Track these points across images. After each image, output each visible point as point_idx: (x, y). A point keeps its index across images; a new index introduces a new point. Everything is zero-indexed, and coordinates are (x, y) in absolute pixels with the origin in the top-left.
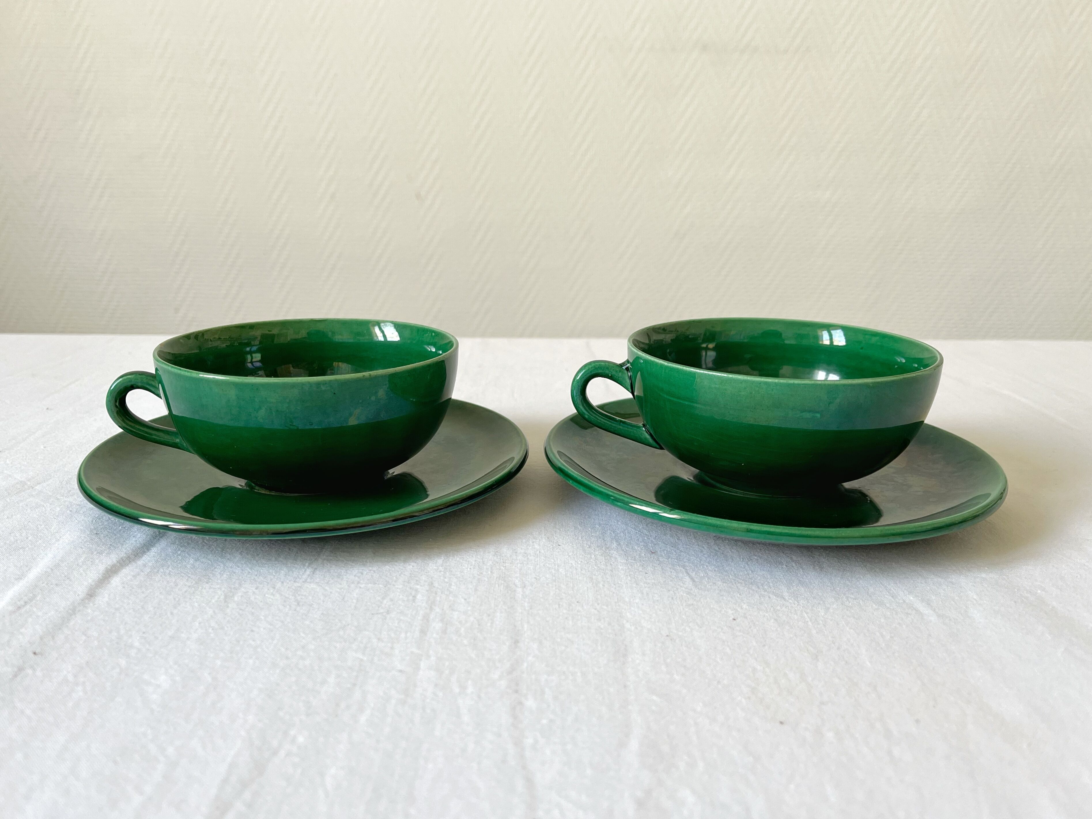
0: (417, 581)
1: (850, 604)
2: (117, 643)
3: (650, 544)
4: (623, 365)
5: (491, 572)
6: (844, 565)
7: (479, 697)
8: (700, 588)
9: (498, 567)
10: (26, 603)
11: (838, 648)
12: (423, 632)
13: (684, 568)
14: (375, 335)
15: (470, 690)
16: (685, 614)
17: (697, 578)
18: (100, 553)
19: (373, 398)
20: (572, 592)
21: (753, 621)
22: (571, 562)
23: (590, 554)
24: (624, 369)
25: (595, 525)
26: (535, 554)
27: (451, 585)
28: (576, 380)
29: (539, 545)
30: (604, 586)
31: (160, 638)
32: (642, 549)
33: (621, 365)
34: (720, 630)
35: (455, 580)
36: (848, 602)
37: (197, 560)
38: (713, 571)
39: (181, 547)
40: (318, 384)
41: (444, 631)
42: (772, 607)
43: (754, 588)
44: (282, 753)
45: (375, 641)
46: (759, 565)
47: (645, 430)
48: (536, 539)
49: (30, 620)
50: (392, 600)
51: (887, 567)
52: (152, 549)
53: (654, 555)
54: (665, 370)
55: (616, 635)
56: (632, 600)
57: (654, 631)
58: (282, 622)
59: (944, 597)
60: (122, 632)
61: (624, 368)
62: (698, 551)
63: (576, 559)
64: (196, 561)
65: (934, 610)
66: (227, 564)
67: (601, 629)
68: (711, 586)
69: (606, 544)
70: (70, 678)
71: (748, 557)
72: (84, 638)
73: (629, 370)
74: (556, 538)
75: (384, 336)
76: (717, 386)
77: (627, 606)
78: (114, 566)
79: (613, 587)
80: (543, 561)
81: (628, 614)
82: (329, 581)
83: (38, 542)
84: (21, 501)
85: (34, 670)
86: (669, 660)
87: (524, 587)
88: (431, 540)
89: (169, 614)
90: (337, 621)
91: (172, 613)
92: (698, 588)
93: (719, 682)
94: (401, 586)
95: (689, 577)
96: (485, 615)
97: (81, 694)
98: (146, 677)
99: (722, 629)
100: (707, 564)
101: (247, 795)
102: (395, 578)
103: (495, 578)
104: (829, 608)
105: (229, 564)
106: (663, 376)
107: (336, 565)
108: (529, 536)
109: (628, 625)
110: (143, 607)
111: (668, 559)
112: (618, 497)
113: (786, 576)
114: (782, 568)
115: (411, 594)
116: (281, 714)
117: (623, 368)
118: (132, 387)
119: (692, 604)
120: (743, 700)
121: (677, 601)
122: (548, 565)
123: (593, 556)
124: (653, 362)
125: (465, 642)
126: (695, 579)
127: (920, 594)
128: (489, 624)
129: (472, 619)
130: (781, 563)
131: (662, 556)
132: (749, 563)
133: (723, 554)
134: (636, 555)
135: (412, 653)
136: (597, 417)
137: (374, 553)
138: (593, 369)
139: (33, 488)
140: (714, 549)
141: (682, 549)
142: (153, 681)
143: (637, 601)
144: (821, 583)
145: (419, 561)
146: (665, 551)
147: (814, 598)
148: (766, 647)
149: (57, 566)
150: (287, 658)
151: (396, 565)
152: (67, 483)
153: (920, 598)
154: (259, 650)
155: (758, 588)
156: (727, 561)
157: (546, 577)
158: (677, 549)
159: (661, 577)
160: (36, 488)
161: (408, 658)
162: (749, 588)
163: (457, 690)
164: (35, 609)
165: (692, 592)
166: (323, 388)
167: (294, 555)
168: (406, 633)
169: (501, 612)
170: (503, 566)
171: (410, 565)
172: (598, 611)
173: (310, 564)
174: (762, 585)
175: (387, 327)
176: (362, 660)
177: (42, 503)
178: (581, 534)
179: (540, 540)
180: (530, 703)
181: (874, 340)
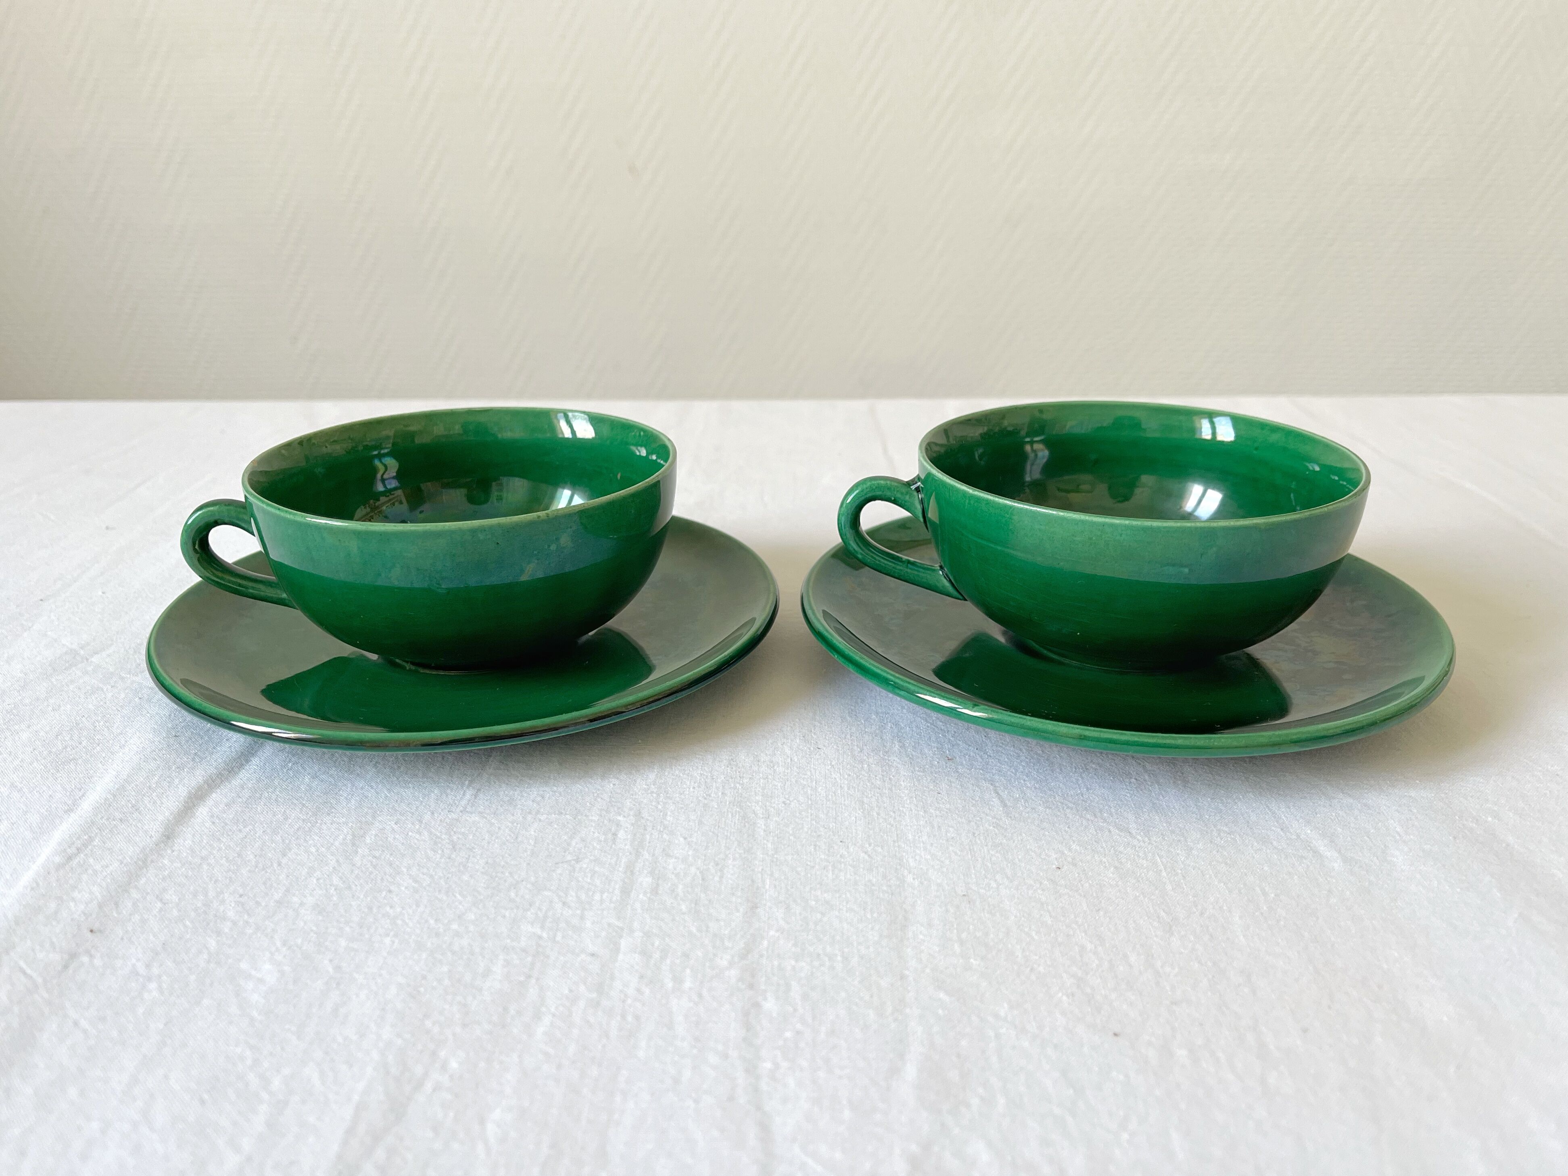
0: (619, 808)
1: (1222, 842)
2: (205, 912)
3: (946, 745)
4: (912, 483)
5: (722, 793)
6: (1217, 777)
7: (700, 996)
8: (1013, 818)
9: (732, 785)
10: (79, 850)
11: (1202, 914)
12: (626, 891)
13: (992, 784)
14: (559, 431)
15: (688, 984)
16: (991, 859)
17: (1009, 800)
18: (180, 768)
19: (553, 547)
20: (834, 824)
21: (1084, 870)
22: (834, 776)
23: (861, 762)
24: (913, 489)
25: (871, 714)
26: (785, 763)
27: (666, 815)
28: (844, 505)
29: (791, 748)
30: (878, 814)
31: (263, 904)
32: (934, 754)
33: (909, 484)
34: (1038, 886)
35: (672, 807)
36: (1219, 839)
37: (315, 777)
38: (1033, 789)
39: (293, 755)
40: (474, 531)
41: (655, 891)
42: (1112, 847)
43: (1088, 816)
44: (429, 1086)
45: (558, 906)
46: (1098, 777)
47: (943, 574)
48: (788, 739)
49: (85, 877)
50: (583, 840)
51: (1278, 780)
52: (252, 759)
53: (950, 763)
54: (970, 500)
55: (892, 894)
56: (917, 838)
57: (947, 887)
58: (431, 876)
59: (1354, 830)
60: (211, 894)
61: (913, 487)
62: (1014, 755)
63: (841, 770)
64: (313, 778)
65: (1339, 852)
66: (357, 784)
67: (873, 885)
68: (1028, 813)
69: (884, 746)
70: (141, 969)
71: (1083, 766)
72: (159, 905)
73: (920, 491)
74: (815, 737)
75: (573, 432)
76: (1043, 527)
77: (910, 846)
78: (200, 788)
79: (891, 817)
80: (795, 774)
81: (911, 860)
82: (497, 809)
83: (95, 750)
84: (72, 682)
85: (91, 956)
86: (964, 935)
87: (767, 817)
88: (640, 741)
89: (275, 865)
90: (507, 874)
91: (279, 864)
92: (1011, 817)
93: (1032, 970)
94: (596, 818)
95: (999, 798)
96: (712, 864)
97: (155, 994)
98: (244, 966)
99: (1041, 883)
100: (1025, 777)
101: (380, 1154)
102: (588, 804)
103: (728, 803)
104: (1192, 849)
105: (361, 783)
106: (966, 507)
107: (507, 784)
108: (778, 733)
109: (909, 879)
110: (239, 855)
111: (970, 770)
112: (901, 683)
113: (1135, 796)
114: (1130, 783)
115: (610, 830)
116: (428, 1023)
117: (911, 489)
118: (216, 523)
119: (1001, 844)
120: (1065, 998)
121: (979, 839)
122: (802, 781)
123: (866, 766)
124: (953, 486)
125: (684, 907)
126: (1007, 802)
127: (1322, 824)
128: (717, 879)
129: (693, 870)
130: (1129, 775)
131: (962, 764)
132: (1083, 775)
133: (1047, 760)
134: (926, 763)
135: (609, 925)
136: (875, 556)
137: (560, 764)
138: (868, 490)
139: (87, 660)
140: (1037, 754)
141: (990, 752)
142: (253, 973)
143: (925, 838)
144: (1183, 807)
145: (623, 776)
146: (967, 757)
147: (1173, 832)
148: (1102, 913)
149: (122, 788)
150: (437, 935)
151: (591, 783)
152: (135, 652)
153: (1320, 832)
154: (399, 922)
155: (1095, 816)
156: (1053, 772)
157: (798, 801)
158: (984, 753)
159: (960, 799)
160: (93, 659)
161: (604, 934)
162: (1081, 816)
163: (670, 985)
164: (91, 860)
165: (1001, 823)
166: (481, 537)
167: (449, 768)
168: (602, 892)
169: (734, 859)
170: (739, 783)
171: (609, 782)
172: (869, 856)
173: (471, 782)
174: (1101, 811)
175: (576, 421)
176: (540, 937)
177: (101, 685)
178: (850, 729)
179: (792, 740)
180: (770, 1005)
181: (1275, 437)
